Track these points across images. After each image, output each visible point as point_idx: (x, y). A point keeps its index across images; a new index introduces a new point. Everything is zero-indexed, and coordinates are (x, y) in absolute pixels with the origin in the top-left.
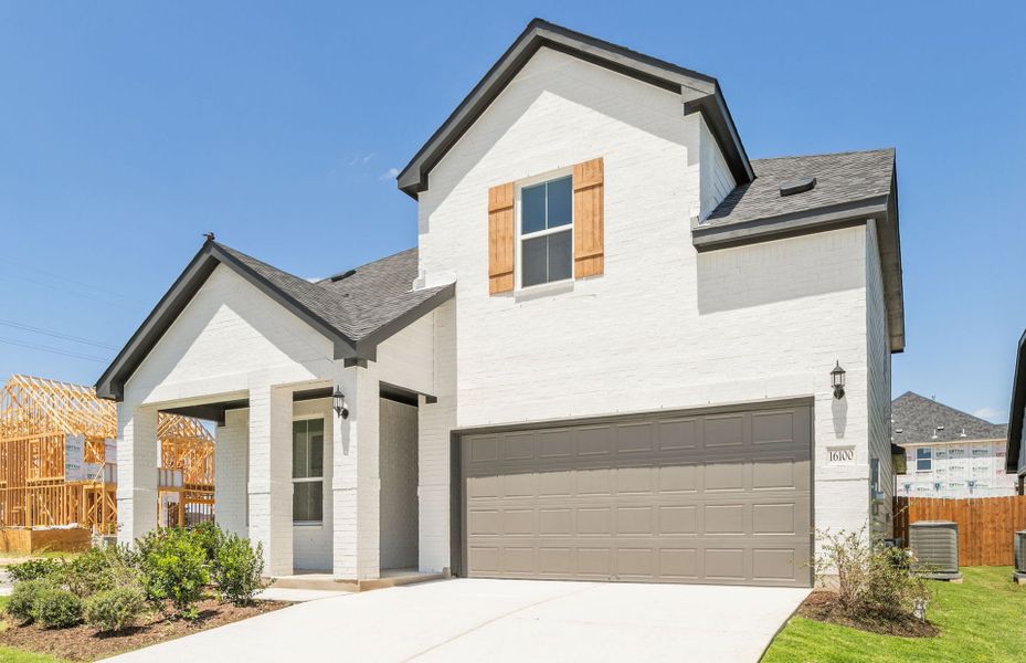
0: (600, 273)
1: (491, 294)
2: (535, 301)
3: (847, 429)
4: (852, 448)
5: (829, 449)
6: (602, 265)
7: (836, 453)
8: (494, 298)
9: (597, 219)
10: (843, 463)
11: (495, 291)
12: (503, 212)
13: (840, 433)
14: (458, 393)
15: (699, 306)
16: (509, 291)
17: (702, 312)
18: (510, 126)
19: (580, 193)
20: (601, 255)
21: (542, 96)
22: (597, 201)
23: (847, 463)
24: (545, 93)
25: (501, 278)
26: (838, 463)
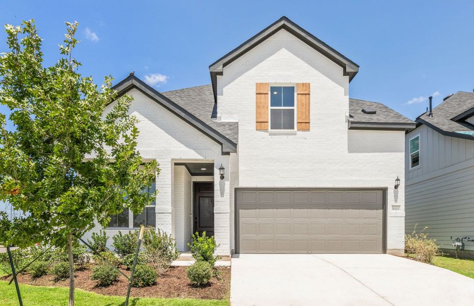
0: (308, 130)
1: (257, 130)
2: (279, 136)
3: (398, 200)
4: (399, 206)
5: (393, 206)
6: (309, 126)
7: (395, 207)
8: (258, 132)
9: (307, 108)
10: (396, 211)
11: (259, 128)
12: (263, 95)
13: (396, 201)
14: (240, 171)
15: (348, 150)
16: (266, 130)
17: (349, 152)
18: (267, 58)
19: (300, 95)
20: (309, 123)
21: (282, 50)
22: (307, 100)
23: (398, 211)
24: (284, 49)
25: (262, 124)
26: (395, 211)
